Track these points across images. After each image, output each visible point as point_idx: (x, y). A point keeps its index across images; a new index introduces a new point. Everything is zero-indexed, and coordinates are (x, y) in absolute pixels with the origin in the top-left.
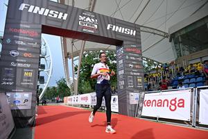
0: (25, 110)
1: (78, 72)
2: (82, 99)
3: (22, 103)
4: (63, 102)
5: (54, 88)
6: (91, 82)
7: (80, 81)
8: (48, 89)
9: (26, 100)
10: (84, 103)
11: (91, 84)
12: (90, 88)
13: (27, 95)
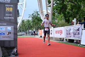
0: (9, 41)
1: (51, 4)
2: (56, 32)
3: (6, 35)
4: (37, 35)
5: (28, 21)
6: (65, 14)
7: (53, 14)
8: (23, 21)
9: (9, 33)
10: (58, 36)
11: (65, 17)
12: (63, 21)
13: (9, 28)
